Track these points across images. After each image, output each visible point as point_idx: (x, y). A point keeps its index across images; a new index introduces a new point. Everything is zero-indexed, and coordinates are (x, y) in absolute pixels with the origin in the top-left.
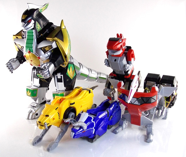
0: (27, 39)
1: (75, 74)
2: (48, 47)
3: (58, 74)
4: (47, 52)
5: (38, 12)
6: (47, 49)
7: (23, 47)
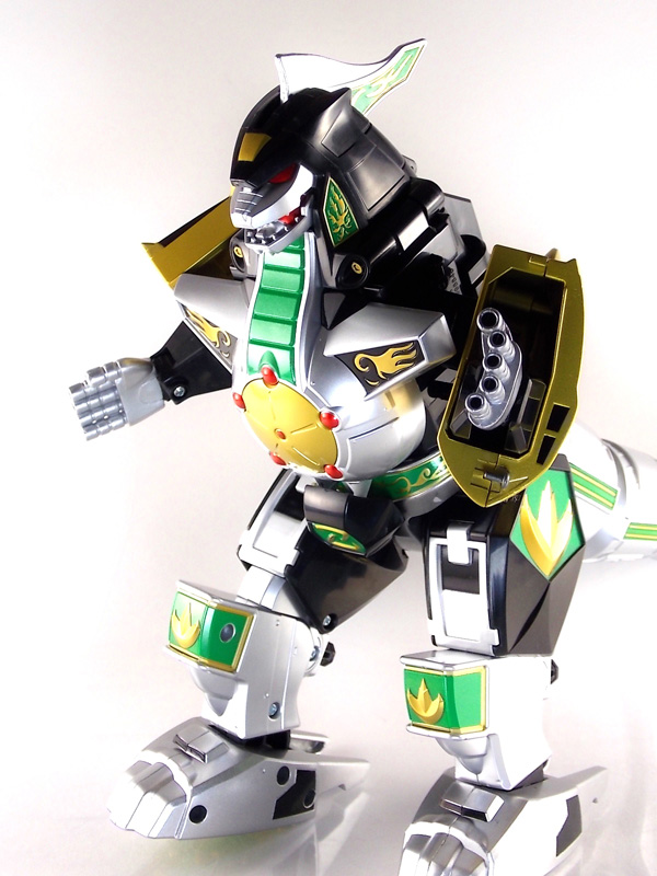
0: (261, 290)
1: (578, 544)
2: (391, 351)
3: (451, 532)
4: (383, 381)
5: (343, 117)
6: (384, 364)
7: (234, 340)
